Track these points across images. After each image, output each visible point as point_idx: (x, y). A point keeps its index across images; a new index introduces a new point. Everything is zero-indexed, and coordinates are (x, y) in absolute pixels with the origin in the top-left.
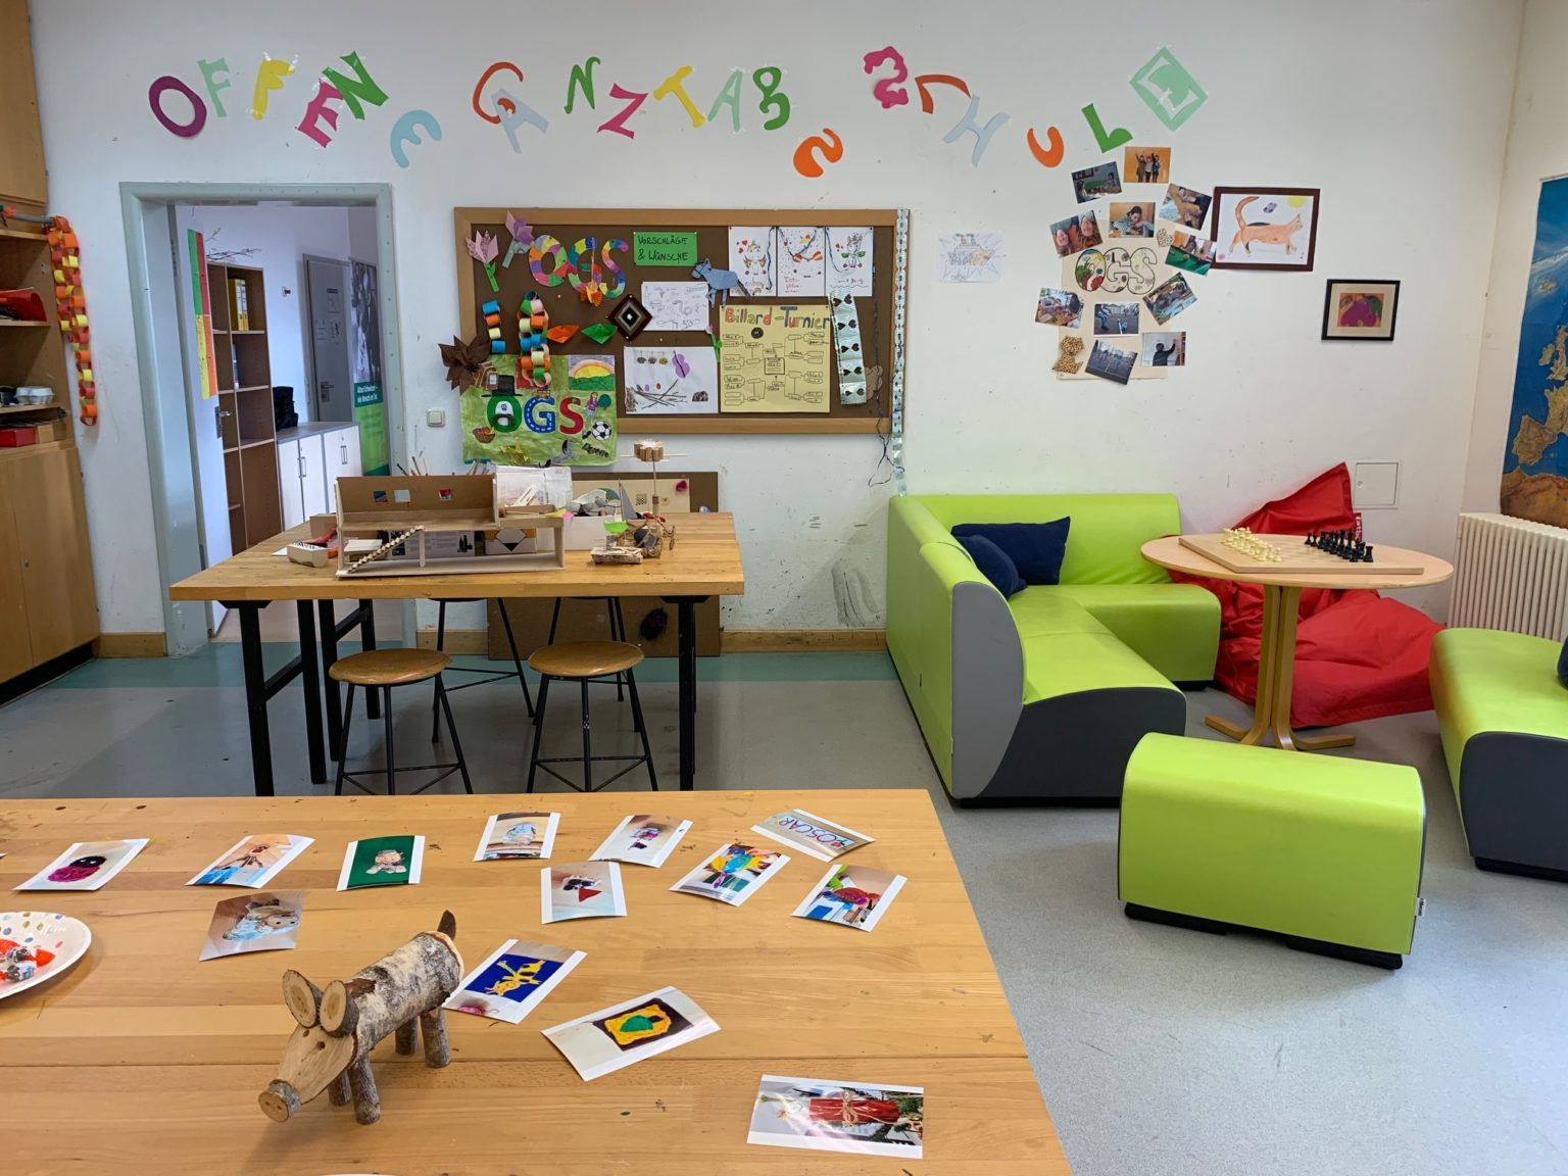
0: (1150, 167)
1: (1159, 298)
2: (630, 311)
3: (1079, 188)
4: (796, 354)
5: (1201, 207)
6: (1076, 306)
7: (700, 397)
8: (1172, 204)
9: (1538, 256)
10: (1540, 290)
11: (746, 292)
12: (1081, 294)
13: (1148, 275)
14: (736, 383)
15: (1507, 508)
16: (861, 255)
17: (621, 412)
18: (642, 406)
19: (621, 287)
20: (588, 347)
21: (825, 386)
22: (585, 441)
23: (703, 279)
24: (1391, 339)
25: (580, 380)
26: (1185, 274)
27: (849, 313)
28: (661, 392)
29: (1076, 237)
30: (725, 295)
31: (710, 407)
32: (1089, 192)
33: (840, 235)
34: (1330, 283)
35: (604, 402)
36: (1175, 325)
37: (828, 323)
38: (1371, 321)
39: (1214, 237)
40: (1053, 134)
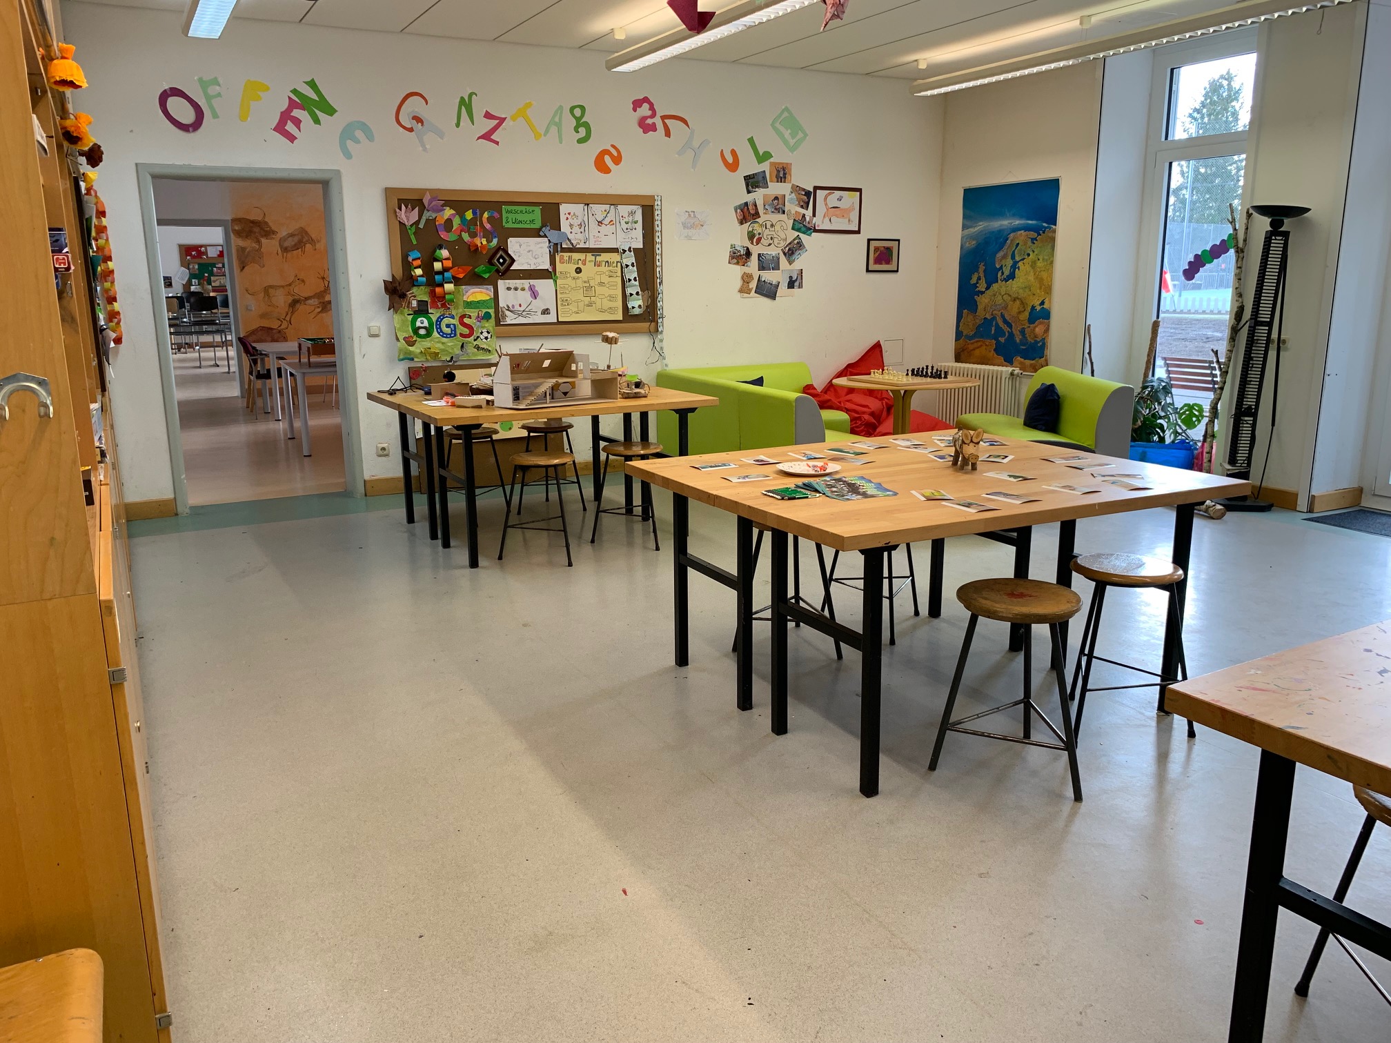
0: (782, 174)
1: (789, 250)
2: (501, 257)
3: (747, 186)
4: (601, 284)
5: (808, 197)
6: (748, 254)
7: (546, 312)
8: (793, 195)
9: (964, 227)
10: (967, 245)
11: (572, 244)
13: (783, 236)
14: (567, 302)
15: (958, 358)
16: (636, 222)
17: (498, 323)
18: (510, 319)
19: (495, 242)
20: (475, 279)
21: (619, 304)
22: (475, 343)
23: (545, 236)
24: (897, 271)
25: (471, 302)
26: (802, 235)
27: (630, 259)
28: (522, 309)
29: (747, 214)
30: (559, 246)
31: (552, 318)
32: (752, 188)
33: (624, 210)
34: (869, 240)
35: (487, 316)
36: (797, 265)
37: (619, 264)
38: (888, 262)
39: (814, 215)
40: (733, 152)
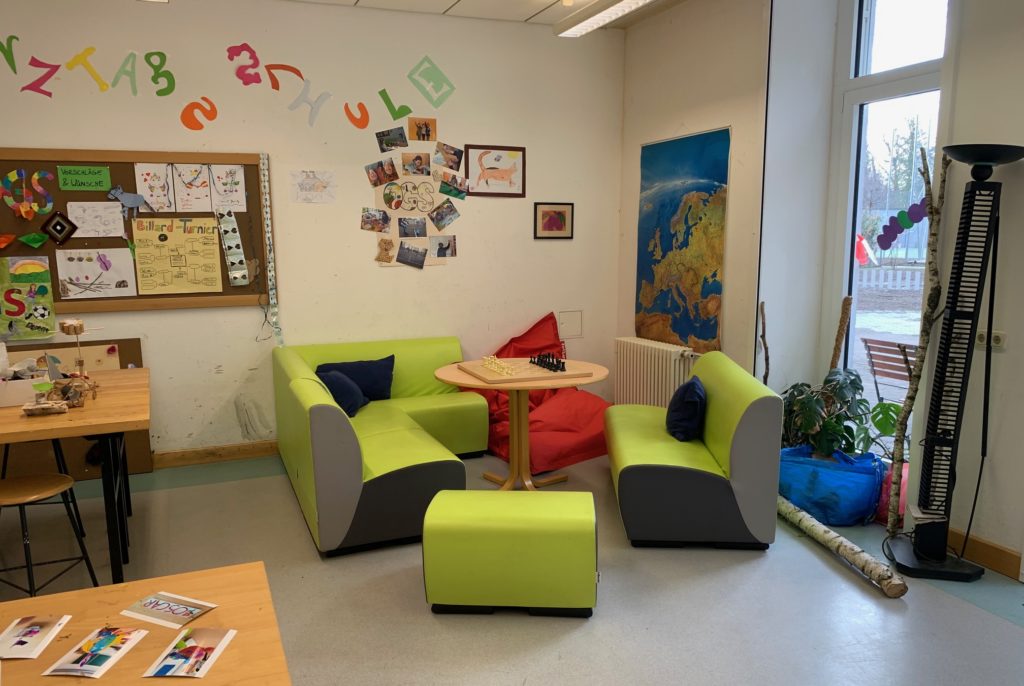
0: (424, 131)
1: (437, 214)
2: (58, 223)
3: (381, 143)
4: (194, 252)
5: (458, 157)
6: (386, 219)
7: (122, 284)
8: (440, 154)
9: (643, 189)
10: (645, 208)
11: (151, 209)
12: (389, 212)
13: (429, 200)
14: (149, 273)
15: (639, 333)
16: (237, 184)
17: (57, 297)
18: (74, 293)
19: (49, 207)
20: (25, 250)
21: (218, 274)
22: (27, 321)
23: (116, 200)
24: (571, 238)
25: (20, 275)
26: (452, 199)
27: (231, 223)
28: (90, 282)
29: (382, 175)
30: (135, 211)
31: (130, 291)
32: (388, 145)
33: (219, 170)
34: (536, 204)
35: (43, 291)
36: (449, 230)
37: (216, 230)
38: (560, 227)
40: (361, 107)
